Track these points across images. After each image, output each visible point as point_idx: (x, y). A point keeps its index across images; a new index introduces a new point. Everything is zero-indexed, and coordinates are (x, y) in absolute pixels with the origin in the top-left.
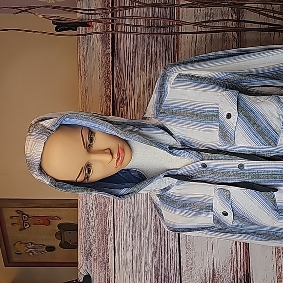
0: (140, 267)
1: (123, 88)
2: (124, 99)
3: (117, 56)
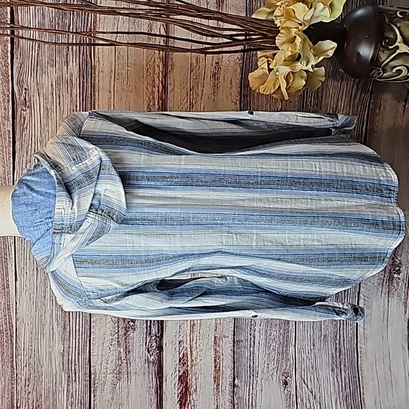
0: (45, 292)
1: (25, 86)
2: (27, 100)
3: (18, 44)
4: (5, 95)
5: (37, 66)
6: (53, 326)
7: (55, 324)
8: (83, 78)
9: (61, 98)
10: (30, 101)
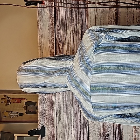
1: (60, 35)
2: (61, 40)
3: (57, 19)
4: (52, 38)
5: (65, 26)
6: (72, 138)
7: (73, 137)
8: (83, 30)
9: (74, 38)
10: (62, 40)
